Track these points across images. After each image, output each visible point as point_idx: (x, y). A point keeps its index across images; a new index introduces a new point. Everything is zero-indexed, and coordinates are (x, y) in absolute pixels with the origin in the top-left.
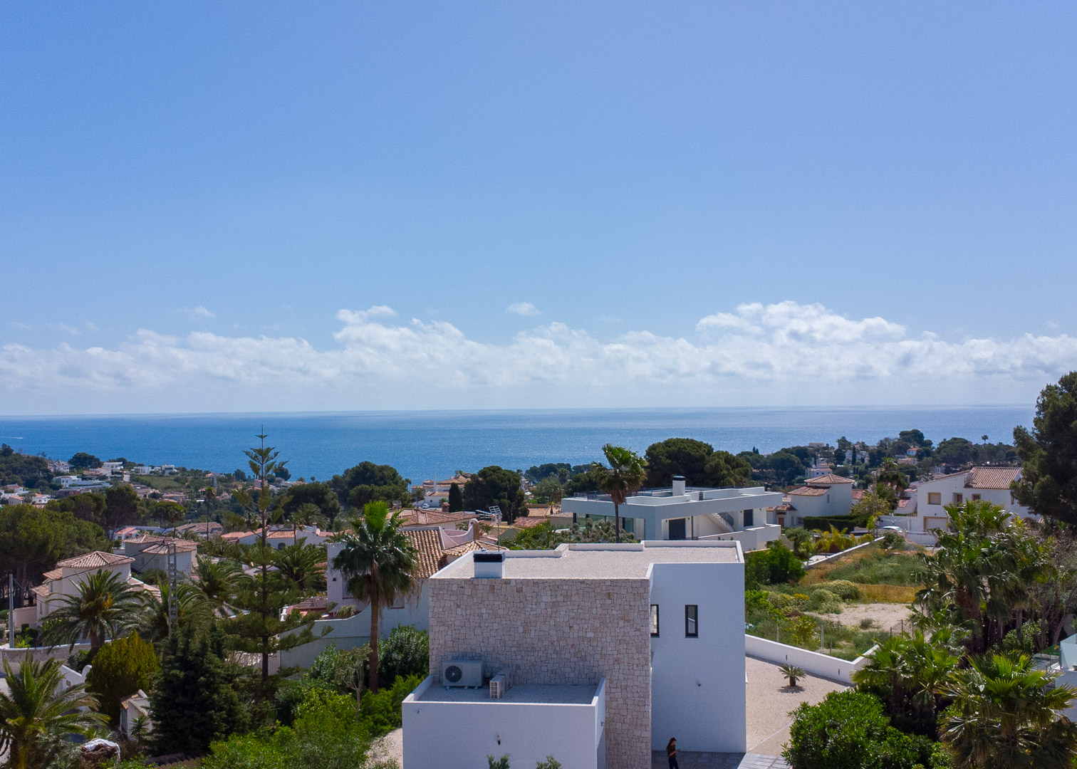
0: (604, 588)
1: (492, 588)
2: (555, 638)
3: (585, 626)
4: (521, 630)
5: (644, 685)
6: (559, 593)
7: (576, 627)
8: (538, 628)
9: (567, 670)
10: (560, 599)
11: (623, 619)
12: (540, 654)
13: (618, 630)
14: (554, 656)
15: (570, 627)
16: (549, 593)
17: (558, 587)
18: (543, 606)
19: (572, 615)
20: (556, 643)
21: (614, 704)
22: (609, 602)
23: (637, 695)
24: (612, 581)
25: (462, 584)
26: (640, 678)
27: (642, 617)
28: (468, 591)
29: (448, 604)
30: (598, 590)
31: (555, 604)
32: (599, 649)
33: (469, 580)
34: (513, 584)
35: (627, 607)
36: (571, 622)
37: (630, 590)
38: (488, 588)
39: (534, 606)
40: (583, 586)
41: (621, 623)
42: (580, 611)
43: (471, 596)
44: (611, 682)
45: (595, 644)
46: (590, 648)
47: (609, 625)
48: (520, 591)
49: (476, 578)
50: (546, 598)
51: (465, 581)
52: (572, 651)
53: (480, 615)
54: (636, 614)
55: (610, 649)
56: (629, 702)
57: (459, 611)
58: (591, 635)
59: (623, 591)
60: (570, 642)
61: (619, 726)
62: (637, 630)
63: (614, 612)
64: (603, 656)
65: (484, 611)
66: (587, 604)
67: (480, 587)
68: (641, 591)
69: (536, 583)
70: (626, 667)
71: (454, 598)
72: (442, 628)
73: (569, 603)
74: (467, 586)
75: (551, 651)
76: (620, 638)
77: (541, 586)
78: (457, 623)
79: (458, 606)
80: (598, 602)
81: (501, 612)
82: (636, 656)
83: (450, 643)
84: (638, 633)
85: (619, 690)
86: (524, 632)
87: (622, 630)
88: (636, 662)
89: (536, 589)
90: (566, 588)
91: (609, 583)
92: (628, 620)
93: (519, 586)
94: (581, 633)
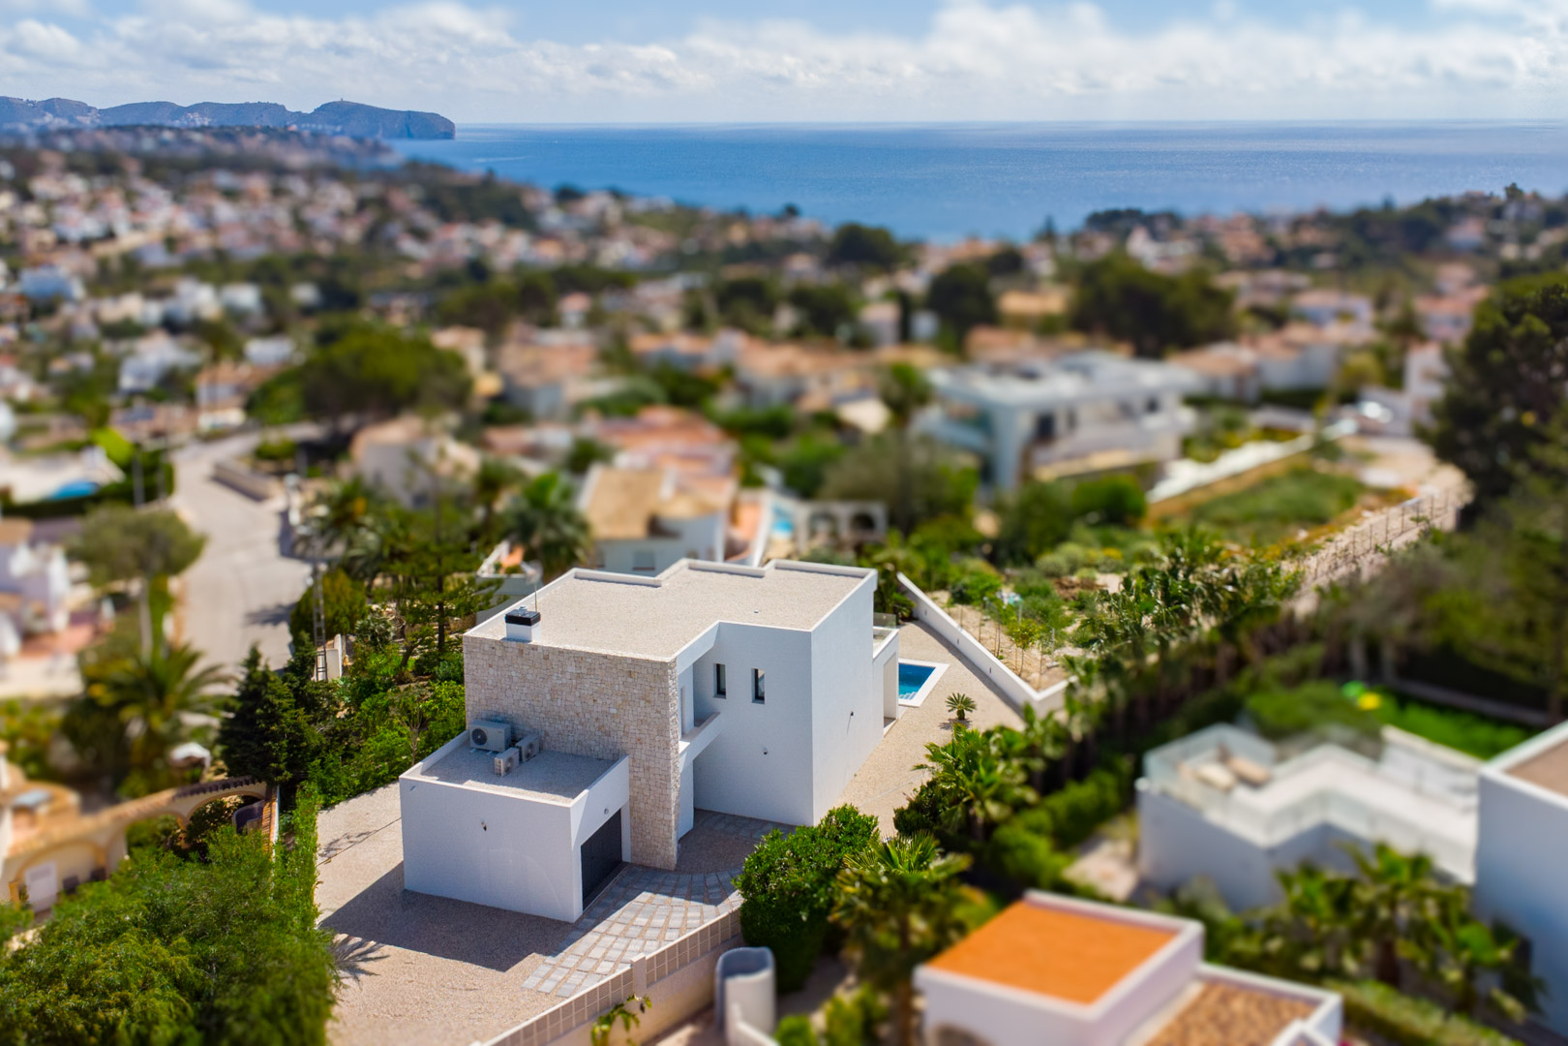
0: (625, 666)
1: (521, 652)
2: (580, 710)
3: (608, 702)
4: (548, 697)
5: (666, 769)
6: (582, 665)
7: (599, 701)
8: (564, 697)
9: (593, 743)
10: (584, 671)
11: (644, 699)
12: (567, 723)
13: (639, 709)
14: (580, 727)
15: (594, 701)
16: (574, 664)
17: (582, 660)
18: (568, 676)
19: (596, 688)
20: (581, 715)
21: (638, 783)
22: (630, 680)
23: (659, 777)
24: (633, 660)
25: (494, 645)
26: (662, 761)
27: (663, 699)
28: (499, 653)
29: (481, 663)
30: (619, 667)
31: (579, 676)
32: (622, 727)
33: (499, 642)
35: (648, 688)
36: (596, 696)
37: (650, 671)
38: (517, 651)
39: (560, 676)
40: (605, 660)
41: (642, 703)
42: (603, 686)
43: (502, 658)
44: (634, 760)
45: (618, 721)
46: (614, 725)
47: (631, 703)
48: (546, 658)
49: (507, 639)
50: (571, 669)
51: (496, 641)
52: (597, 725)
53: (511, 677)
54: (656, 695)
55: (632, 728)
56: (652, 783)
57: (491, 671)
58: (613, 711)
59: (644, 671)
60: (595, 715)
61: (642, 805)
62: (659, 712)
63: (636, 691)
64: (626, 733)
65: (513, 674)
66: (609, 680)
67: (510, 650)
68: (661, 673)
69: (561, 652)
70: (648, 748)
71: (486, 657)
72: (476, 685)
73: (592, 677)
74: (497, 648)
75: (576, 722)
76: (642, 718)
77: (566, 655)
78: (490, 682)
79: (490, 666)
80: (620, 679)
81: (529, 677)
82: (657, 739)
83: (484, 702)
84: (658, 715)
85: (641, 770)
86: (552, 700)
87: (644, 710)
88: (658, 744)
89: (561, 659)
90: (589, 660)
91: (630, 662)
92: (649, 701)
93: (546, 654)
94: (605, 708)
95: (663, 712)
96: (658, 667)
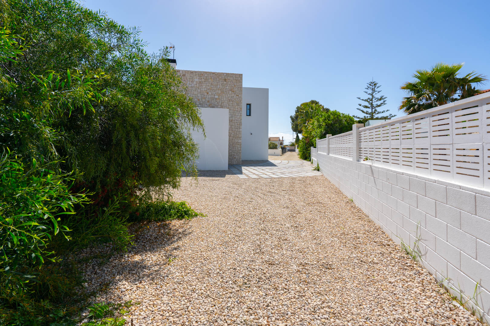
0: (223, 77)
2: (200, 98)
3: (214, 93)
5: (240, 120)
6: (202, 78)
7: (210, 93)
8: (192, 93)
10: (203, 80)
11: (231, 90)
13: (229, 95)
14: (199, 106)
15: (207, 93)
16: (198, 77)
17: (202, 75)
18: (195, 83)
19: (208, 87)
20: (200, 100)
22: (225, 83)
23: (236, 124)
24: (227, 74)
26: (238, 117)
27: (239, 90)
30: (220, 77)
31: (200, 82)
32: (220, 103)
34: (181, 72)
35: (233, 86)
36: (208, 91)
37: (234, 78)
39: (191, 83)
40: (214, 75)
41: (230, 92)
42: (212, 86)
45: (218, 101)
46: (216, 103)
47: (225, 93)
48: (184, 75)
50: (196, 80)
52: (208, 103)
54: (237, 89)
55: (225, 103)
56: (233, 127)
58: (216, 97)
59: (232, 79)
60: (207, 99)
63: (227, 87)
64: (222, 106)
66: (215, 83)
68: (239, 79)
69: (192, 72)
73: (207, 82)
75: (198, 104)
76: (230, 99)
77: (194, 74)
80: (220, 82)
82: (237, 107)
87: (231, 95)
88: (237, 110)
89: (192, 76)
90: (206, 75)
91: (225, 75)
92: (233, 92)
93: (184, 73)
94: (212, 96)
95: (240, 96)
96: (238, 76)
